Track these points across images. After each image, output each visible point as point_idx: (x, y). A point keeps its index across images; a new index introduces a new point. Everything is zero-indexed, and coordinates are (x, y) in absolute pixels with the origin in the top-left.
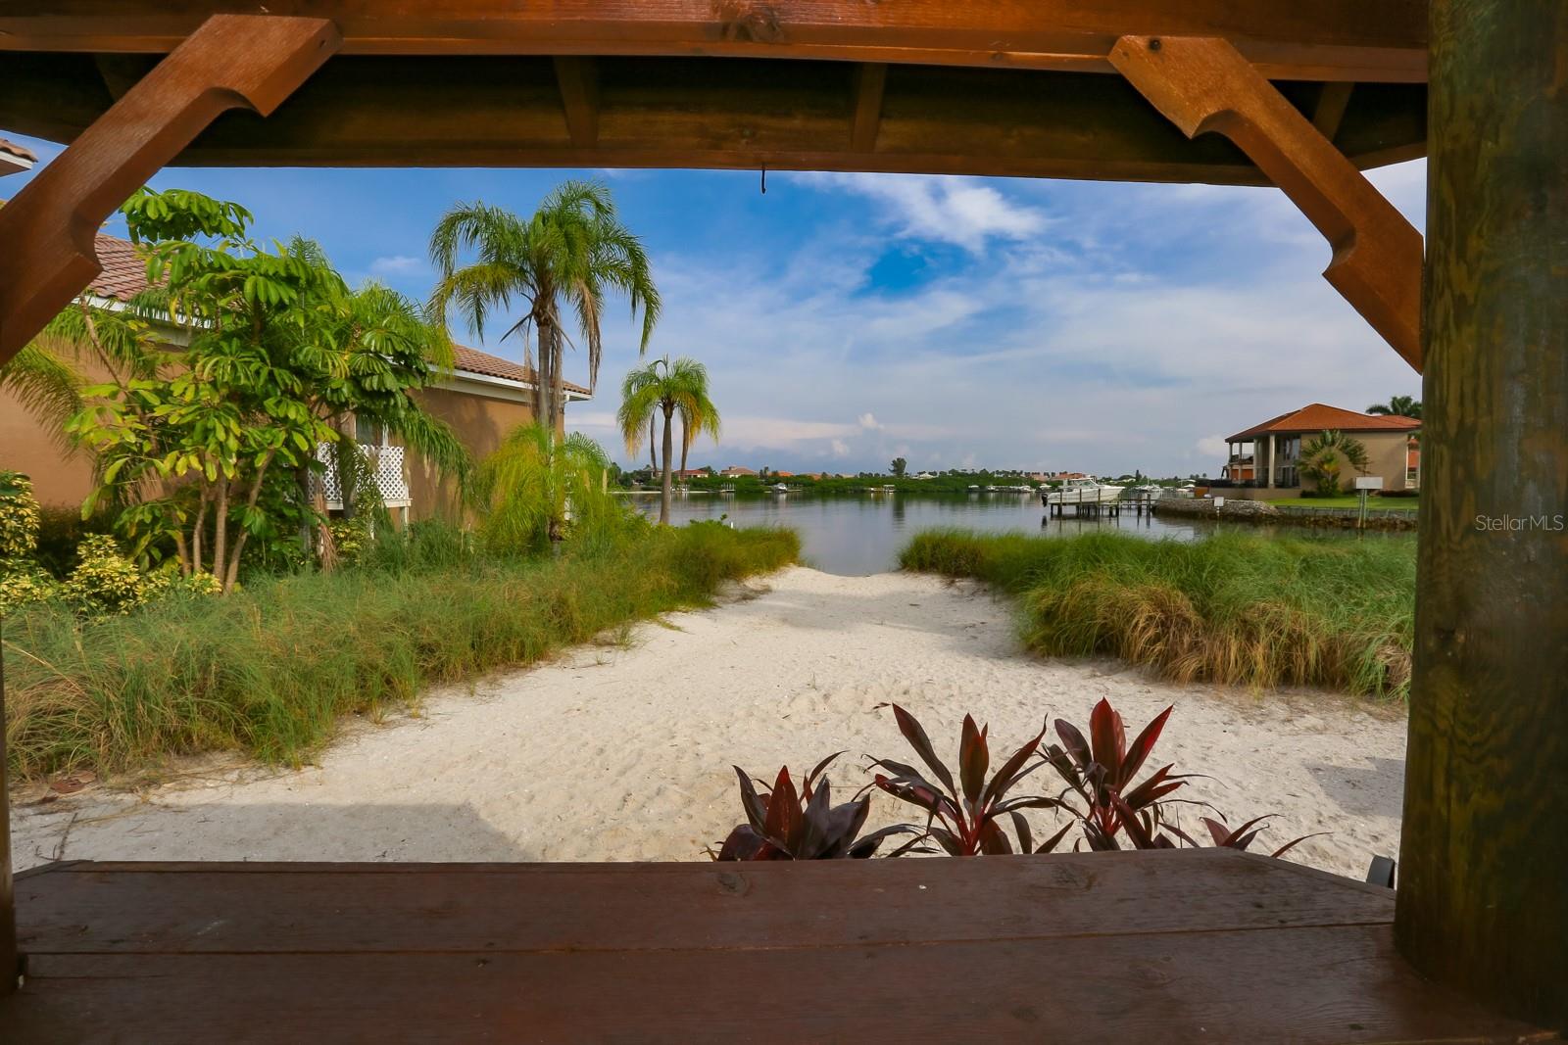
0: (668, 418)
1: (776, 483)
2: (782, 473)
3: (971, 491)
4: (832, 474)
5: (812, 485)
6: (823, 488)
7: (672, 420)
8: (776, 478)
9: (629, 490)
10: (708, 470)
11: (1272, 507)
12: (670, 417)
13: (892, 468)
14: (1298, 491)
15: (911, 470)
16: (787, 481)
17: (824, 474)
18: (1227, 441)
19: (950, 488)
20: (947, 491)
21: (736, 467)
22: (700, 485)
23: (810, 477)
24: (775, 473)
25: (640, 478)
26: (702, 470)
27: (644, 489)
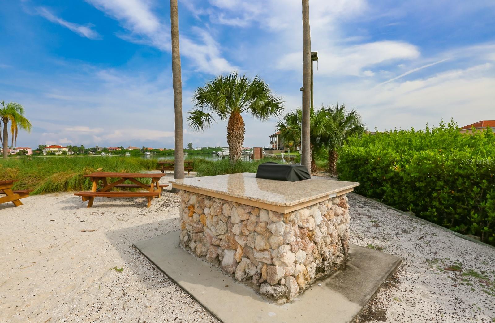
0: (6, 124)
1: (146, 152)
2: (149, 148)
3: (213, 153)
4: (167, 149)
5: (159, 152)
6: (163, 153)
7: (8, 124)
8: (147, 150)
9: (88, 155)
10: (121, 147)
11: (275, 155)
12: (7, 123)
13: (188, 146)
14: (284, 151)
15: (194, 147)
16: (151, 151)
17: (165, 149)
18: (270, 137)
19: (207, 153)
20: (206, 154)
21: (132, 146)
22: (117, 153)
23: (159, 150)
24: (147, 149)
25: (93, 151)
26: (119, 148)
27: (94, 155)
